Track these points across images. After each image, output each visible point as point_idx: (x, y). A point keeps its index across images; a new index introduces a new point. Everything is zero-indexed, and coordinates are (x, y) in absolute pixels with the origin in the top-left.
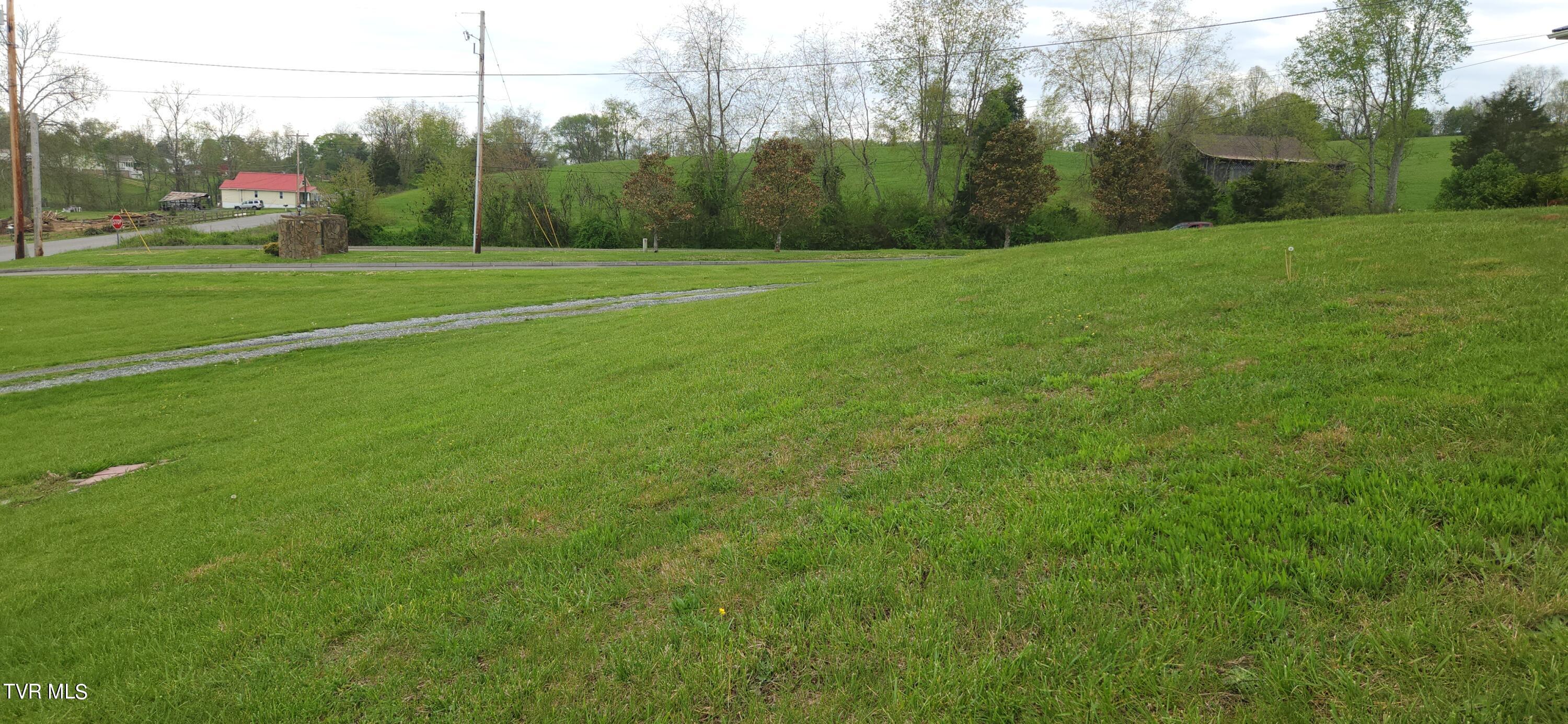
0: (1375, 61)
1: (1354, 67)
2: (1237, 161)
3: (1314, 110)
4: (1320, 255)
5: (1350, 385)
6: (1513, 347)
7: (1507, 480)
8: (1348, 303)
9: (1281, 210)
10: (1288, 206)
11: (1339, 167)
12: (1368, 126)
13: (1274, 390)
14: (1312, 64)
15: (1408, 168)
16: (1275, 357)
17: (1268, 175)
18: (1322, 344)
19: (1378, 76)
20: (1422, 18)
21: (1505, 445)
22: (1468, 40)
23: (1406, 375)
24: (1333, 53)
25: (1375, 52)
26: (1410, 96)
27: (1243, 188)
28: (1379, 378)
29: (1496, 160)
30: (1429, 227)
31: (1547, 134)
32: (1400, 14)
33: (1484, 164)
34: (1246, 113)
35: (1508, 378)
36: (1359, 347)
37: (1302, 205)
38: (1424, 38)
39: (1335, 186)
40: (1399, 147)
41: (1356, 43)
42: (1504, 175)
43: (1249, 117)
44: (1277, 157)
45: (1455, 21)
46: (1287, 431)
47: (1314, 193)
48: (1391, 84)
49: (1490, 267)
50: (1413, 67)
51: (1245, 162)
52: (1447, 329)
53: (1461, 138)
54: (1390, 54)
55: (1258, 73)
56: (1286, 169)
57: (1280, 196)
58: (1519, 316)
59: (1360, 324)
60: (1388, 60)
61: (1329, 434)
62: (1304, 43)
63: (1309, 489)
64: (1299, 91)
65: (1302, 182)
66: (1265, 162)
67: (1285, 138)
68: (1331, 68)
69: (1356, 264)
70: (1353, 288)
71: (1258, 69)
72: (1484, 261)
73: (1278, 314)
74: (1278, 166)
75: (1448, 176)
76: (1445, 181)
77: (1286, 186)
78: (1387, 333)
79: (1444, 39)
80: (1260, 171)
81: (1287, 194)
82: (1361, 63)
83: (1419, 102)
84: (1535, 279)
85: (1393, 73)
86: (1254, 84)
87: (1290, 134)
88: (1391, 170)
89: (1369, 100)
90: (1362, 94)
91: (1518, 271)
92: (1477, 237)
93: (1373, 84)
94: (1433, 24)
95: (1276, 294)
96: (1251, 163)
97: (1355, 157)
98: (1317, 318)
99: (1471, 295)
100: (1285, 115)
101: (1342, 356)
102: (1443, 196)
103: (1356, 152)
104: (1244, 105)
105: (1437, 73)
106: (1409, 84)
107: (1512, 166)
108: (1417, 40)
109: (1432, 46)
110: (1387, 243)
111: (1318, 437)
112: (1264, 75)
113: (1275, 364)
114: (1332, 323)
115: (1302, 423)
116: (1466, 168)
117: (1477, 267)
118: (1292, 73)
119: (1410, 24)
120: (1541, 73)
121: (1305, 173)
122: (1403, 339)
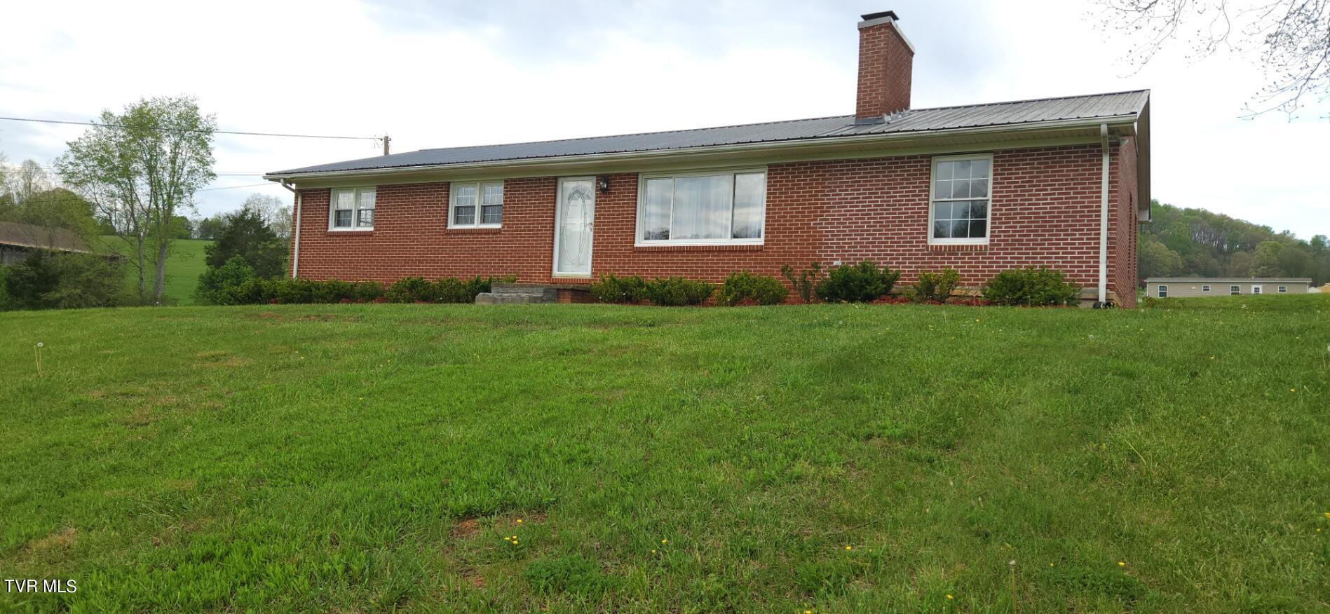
0: (140, 173)
1: (121, 176)
2: (11, 247)
3: (88, 208)
4: (76, 348)
5: (86, 480)
6: (226, 429)
7: (208, 557)
8: (95, 395)
9: (58, 295)
10: (65, 292)
11: (113, 259)
12: (136, 227)
13: (7, 496)
14: (82, 167)
15: (172, 264)
16: (13, 458)
17: (43, 262)
18: (64, 440)
19: (142, 187)
20: (177, 145)
21: (210, 521)
22: (214, 168)
23: (138, 465)
24: (102, 161)
25: (139, 166)
26: (171, 206)
27: (18, 273)
28: (114, 470)
29: (238, 263)
30: (175, 322)
31: (273, 246)
32: (159, 139)
33: (230, 265)
34: (21, 203)
35: (220, 458)
36: (99, 441)
37: (78, 291)
38: (179, 162)
39: (110, 275)
40: (163, 246)
41: (121, 156)
42: (244, 274)
43: (23, 207)
44: (51, 244)
45: (202, 152)
46: (12, 542)
47: (89, 281)
48: (154, 194)
49: (216, 358)
50: (172, 183)
51: (19, 249)
52: (177, 416)
53: (211, 243)
54: (151, 169)
55: (31, 169)
56: (61, 258)
57: (57, 283)
58: (234, 401)
59: (102, 417)
60: (150, 173)
61: (56, 539)
62: (74, 147)
63: (25, 606)
64: (71, 188)
65: (79, 271)
66: (40, 251)
67: (59, 230)
68: (99, 172)
69: (106, 356)
70: (101, 381)
71: (31, 163)
72: (212, 353)
73: (23, 411)
74: (53, 254)
75: (204, 273)
76: (201, 277)
77: (62, 273)
78: (126, 424)
79: (195, 164)
80: (36, 258)
81: (63, 281)
82: (127, 173)
83: (178, 212)
84: (250, 368)
85: (155, 186)
86: (28, 176)
87: (64, 225)
88: (158, 264)
89: (137, 205)
90: (130, 199)
91: (237, 362)
92: (212, 332)
93: (139, 192)
94: (185, 151)
95: (26, 390)
96: (26, 250)
97: (126, 252)
98: (62, 413)
99: (200, 384)
100: (60, 208)
101: (82, 450)
102: (201, 288)
103: (129, 248)
104: (18, 194)
105: (191, 191)
106: (169, 195)
107: (249, 268)
108: (173, 161)
109: (186, 169)
110: (138, 337)
111: (43, 544)
112: (38, 169)
113: (12, 467)
114: (76, 418)
115: (28, 530)
116: (218, 267)
117: (207, 359)
118: (63, 172)
119: (167, 148)
120: (268, 200)
121: (81, 264)
122: (140, 429)
